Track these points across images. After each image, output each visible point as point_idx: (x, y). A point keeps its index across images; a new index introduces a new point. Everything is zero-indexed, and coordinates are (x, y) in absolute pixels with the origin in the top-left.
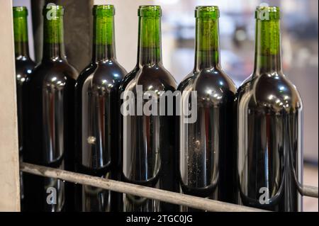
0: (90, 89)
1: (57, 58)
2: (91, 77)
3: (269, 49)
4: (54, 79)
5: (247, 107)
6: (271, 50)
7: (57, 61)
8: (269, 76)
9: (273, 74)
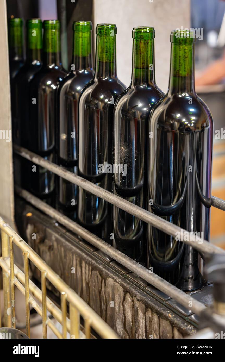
0: (66, 93)
1: (53, 65)
2: (69, 82)
3: (179, 71)
4: (49, 83)
5: (157, 122)
6: (181, 72)
7: (53, 68)
8: (180, 96)
9: (183, 95)
